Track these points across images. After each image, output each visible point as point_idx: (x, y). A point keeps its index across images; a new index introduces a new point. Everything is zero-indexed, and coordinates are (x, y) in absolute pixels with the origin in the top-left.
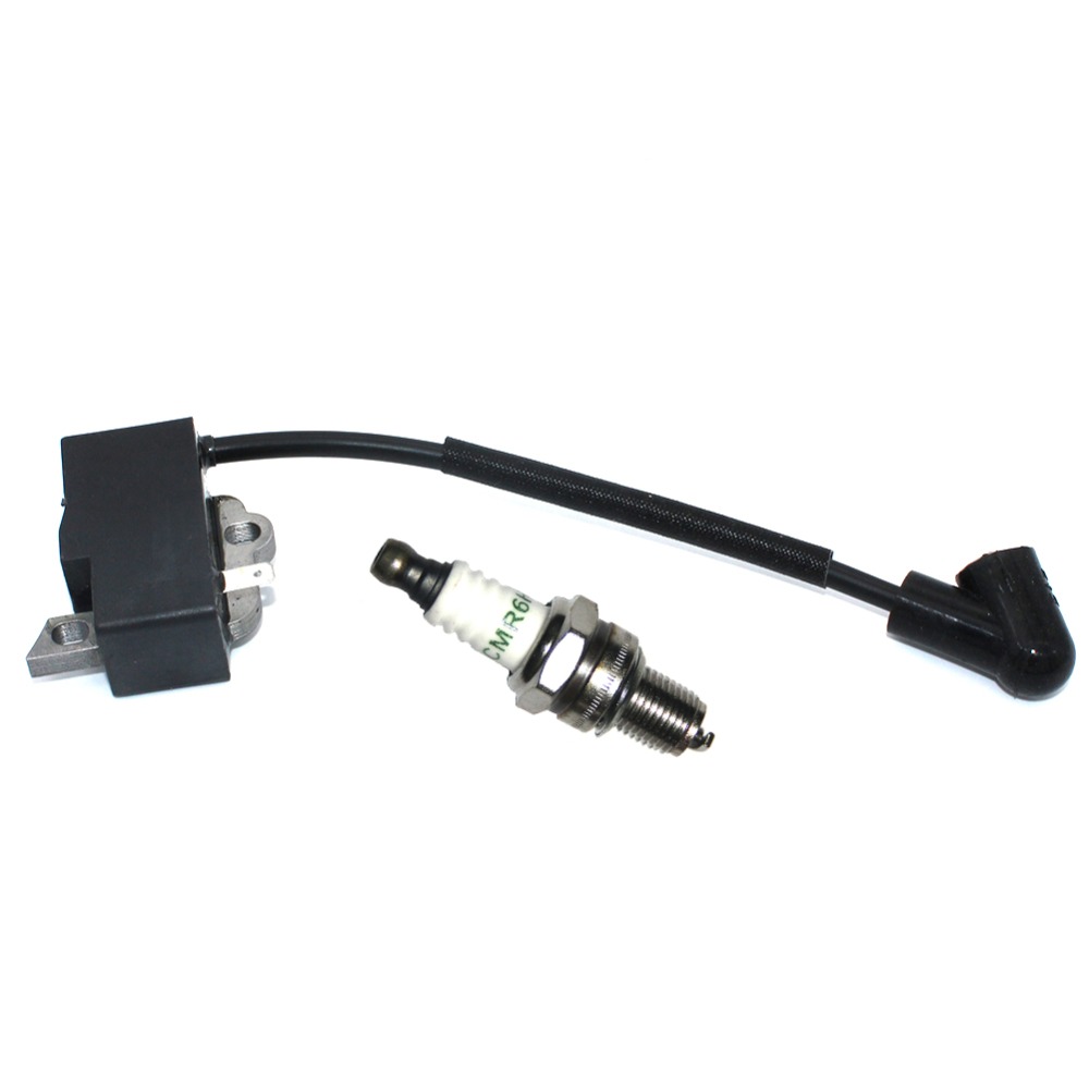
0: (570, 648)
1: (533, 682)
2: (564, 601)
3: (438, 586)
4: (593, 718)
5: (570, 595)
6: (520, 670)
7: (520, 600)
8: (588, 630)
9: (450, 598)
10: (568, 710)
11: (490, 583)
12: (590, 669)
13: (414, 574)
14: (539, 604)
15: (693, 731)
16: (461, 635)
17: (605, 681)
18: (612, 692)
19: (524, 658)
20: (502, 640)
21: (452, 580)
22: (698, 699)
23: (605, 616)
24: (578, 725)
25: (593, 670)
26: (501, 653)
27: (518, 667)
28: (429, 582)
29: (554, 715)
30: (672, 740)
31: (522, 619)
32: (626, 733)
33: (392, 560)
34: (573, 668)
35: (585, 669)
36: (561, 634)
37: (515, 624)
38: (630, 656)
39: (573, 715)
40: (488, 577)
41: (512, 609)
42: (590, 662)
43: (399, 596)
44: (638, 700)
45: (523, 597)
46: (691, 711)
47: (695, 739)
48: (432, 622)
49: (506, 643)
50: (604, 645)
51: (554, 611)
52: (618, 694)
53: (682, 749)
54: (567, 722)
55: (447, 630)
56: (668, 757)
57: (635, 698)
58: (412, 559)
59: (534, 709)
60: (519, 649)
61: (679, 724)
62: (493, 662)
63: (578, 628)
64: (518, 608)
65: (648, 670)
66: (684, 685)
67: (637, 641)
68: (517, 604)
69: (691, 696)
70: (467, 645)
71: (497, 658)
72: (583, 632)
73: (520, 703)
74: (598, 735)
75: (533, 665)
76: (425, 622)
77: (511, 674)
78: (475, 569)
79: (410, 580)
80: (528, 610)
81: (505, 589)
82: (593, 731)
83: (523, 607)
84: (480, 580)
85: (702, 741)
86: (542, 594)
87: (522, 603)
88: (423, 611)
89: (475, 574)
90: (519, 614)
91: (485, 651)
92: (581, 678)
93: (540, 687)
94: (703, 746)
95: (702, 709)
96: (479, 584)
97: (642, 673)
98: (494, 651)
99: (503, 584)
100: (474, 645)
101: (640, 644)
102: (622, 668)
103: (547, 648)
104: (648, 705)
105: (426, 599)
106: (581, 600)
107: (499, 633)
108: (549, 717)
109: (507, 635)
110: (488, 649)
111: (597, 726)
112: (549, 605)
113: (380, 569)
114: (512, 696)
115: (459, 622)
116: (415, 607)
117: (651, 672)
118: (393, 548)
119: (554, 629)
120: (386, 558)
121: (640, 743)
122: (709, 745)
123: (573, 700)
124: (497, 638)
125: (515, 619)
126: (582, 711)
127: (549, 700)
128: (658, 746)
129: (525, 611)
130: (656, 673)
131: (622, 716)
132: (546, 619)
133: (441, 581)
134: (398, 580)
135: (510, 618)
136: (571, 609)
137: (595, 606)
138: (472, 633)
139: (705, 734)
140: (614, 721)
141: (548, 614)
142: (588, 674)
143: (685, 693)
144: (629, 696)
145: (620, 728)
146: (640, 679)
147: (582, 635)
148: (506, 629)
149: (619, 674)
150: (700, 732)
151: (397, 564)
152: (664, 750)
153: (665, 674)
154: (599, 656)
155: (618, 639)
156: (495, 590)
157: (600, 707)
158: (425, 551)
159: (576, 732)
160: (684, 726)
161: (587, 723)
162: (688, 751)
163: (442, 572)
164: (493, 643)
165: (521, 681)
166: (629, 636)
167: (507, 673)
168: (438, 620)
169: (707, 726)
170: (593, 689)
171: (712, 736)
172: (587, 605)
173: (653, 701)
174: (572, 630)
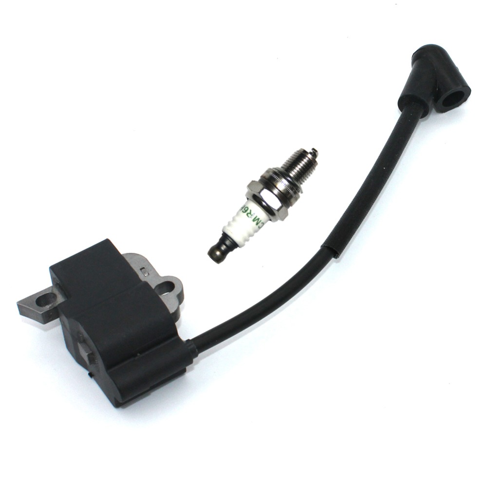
0: (267, 195)
1: (276, 213)
2: (248, 193)
3: (230, 239)
4: (295, 193)
5: (246, 190)
6: (270, 216)
7: (243, 210)
8: (261, 186)
9: (236, 237)
10: (290, 202)
11: (234, 219)
12: (276, 189)
13: (223, 248)
14: (246, 203)
15: (310, 156)
16: (251, 235)
17: (282, 185)
18: (287, 183)
19: (267, 215)
20: (257, 220)
21: (229, 233)
22: (298, 151)
23: (257, 178)
24: (296, 199)
26: (261, 222)
27: (269, 216)
28: (228, 243)
29: (290, 207)
30: (311, 165)
31: (251, 211)
32: (306, 179)
33: (216, 254)
34: (274, 196)
35: (276, 191)
36: (260, 197)
37: (252, 213)
38: (275, 173)
39: (292, 200)
40: (232, 219)
41: (246, 213)
42: (273, 188)
43: (230, 255)
44: (292, 174)
45: (242, 208)
46: (302, 154)
47: (313, 156)
48: (243, 246)
49: (258, 219)
50: (268, 182)
51: (251, 197)
52: (288, 181)
53: (316, 162)
54: (294, 203)
55: (248, 240)
56: (317, 168)
57: (291, 175)
58: (217, 247)
59: (286, 214)
60: (261, 214)
61: (305, 160)
62: (264, 226)
63: (260, 190)
64: (246, 211)
65: (282, 167)
66: (293, 153)
67: (270, 169)
68: (244, 211)
69: (296, 153)
70: (256, 234)
71: (263, 224)
72: (261, 188)
73: (283, 219)
74: (302, 193)
75: (269, 210)
76: (243, 248)
77: (271, 220)
78: (227, 224)
79: (225, 249)
80: (247, 207)
81: (238, 214)
82: (300, 194)
83: (246, 209)
84: (232, 223)
85: (314, 153)
86: (242, 200)
87: (245, 209)
88: (238, 248)
89: (229, 224)
90: (249, 211)
91: (259, 228)
92: (279, 194)
93: (278, 210)
94: (316, 153)
95: (302, 150)
96: (233, 224)
97: (282, 170)
98: (260, 224)
99: (235, 214)
100: (256, 231)
101: (272, 168)
102: (279, 177)
103: (264, 204)
104: (295, 171)
105: (234, 245)
106: (249, 186)
107: (254, 220)
108: (291, 210)
109: (255, 218)
110: (259, 227)
111: (298, 192)
112: (248, 199)
113: (218, 260)
114: (279, 221)
115: (246, 235)
116: (236, 250)
117: (283, 166)
118: (211, 253)
119: (258, 199)
120: (215, 257)
121: (311, 175)
122: (316, 151)
123: (287, 199)
124: (256, 222)
125: (250, 213)
126: (291, 197)
127: (284, 208)
128: (312, 170)
129: (248, 209)
130: (284, 165)
131: (297, 181)
132: (253, 201)
133: (228, 238)
134: (224, 254)
135: (249, 215)
136: (252, 191)
137: (253, 181)
138: (251, 231)
139: (312, 151)
140: (298, 185)
141: (251, 200)
142: (278, 191)
143: (294, 155)
144: (290, 177)
145: (301, 184)
146: (285, 172)
147: (263, 189)
148: (253, 217)
149: (281, 179)
150: (311, 153)
151: (218, 253)
152: (314, 169)
153: (285, 161)
154: (272, 185)
155: (267, 176)
156: (237, 218)
157: (292, 189)
158: (215, 241)
159: (299, 200)
160: (307, 159)
161: (297, 196)
162: (317, 160)
163: (225, 236)
164: (257, 224)
165: (274, 217)
166: (267, 172)
167: (270, 221)
168: (243, 243)
169: (309, 150)
170: (284, 190)
171: (313, 149)
172: (252, 184)
173: (294, 168)
174: (260, 193)
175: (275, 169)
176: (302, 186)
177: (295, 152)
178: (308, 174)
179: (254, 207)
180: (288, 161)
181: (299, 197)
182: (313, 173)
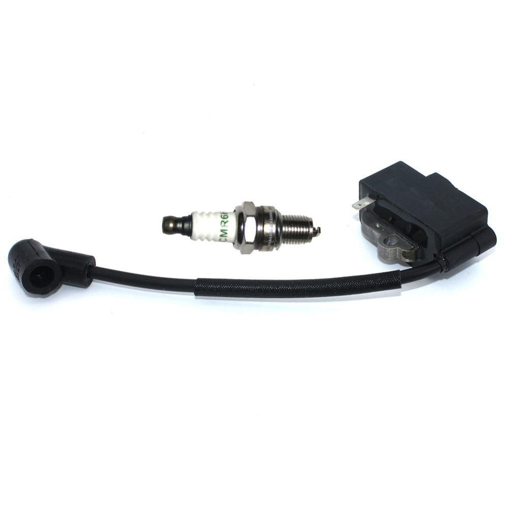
0: (251, 223)
1: (243, 242)
2: (239, 207)
3: (190, 225)
4: (272, 244)
5: (240, 203)
6: (237, 241)
7: (223, 215)
8: (254, 213)
9: (197, 229)
10: (262, 246)
11: (209, 214)
12: (262, 226)
13: (179, 225)
14: (231, 213)
15: (311, 230)
16: (208, 239)
17: (270, 228)
18: (274, 231)
19: (236, 237)
20: (224, 233)
21: (194, 220)
22: (307, 217)
23: (257, 204)
24: (268, 250)
25: (263, 227)
26: (226, 238)
27: (235, 240)
28: (186, 225)
29: (258, 250)
30: (305, 237)
31: (227, 221)
32: (290, 244)
33: (169, 225)
34: (256, 230)
35: (260, 228)
36: (245, 220)
37: (226, 224)
38: (274, 214)
39: (264, 247)
40: (207, 212)
41: (222, 220)
42: (261, 224)
43: (178, 236)
44: (285, 229)
45: (224, 213)
46: (307, 223)
47: (314, 232)
48: (195, 240)
49: (226, 233)
50: (262, 215)
51: (238, 212)
52: (277, 230)
53: (311, 239)
54: (264, 251)
55: (202, 240)
56: (307, 244)
57: (284, 229)
58: (176, 220)
59: (249, 252)
60: (232, 233)
61: (305, 230)
62: (225, 243)
63: (250, 214)
64: (224, 218)
65: (283, 216)
66: (299, 215)
67: (273, 208)
68: (223, 217)
69: (304, 218)
70: (212, 242)
71: (226, 240)
72: (252, 214)
73: (243, 253)
74: (277, 249)
75: (240, 236)
76: (193, 241)
77: (234, 244)
78: (201, 212)
79: (179, 228)
81: (216, 214)
82: (275, 249)
83: (226, 217)
84: (205, 215)
85: (317, 232)
86: (230, 208)
87: (224, 216)
88: (189, 237)
89: (202, 214)
90: (225, 220)
91: (220, 240)
92: (260, 232)
93: (247, 243)
94: (318, 234)
95: (310, 220)
96: (205, 217)
97: (282, 218)
98: (223, 238)
99: (214, 212)
100: (215, 240)
101: (276, 208)
102: (273, 221)
103: (242, 227)
104: (290, 229)
105: (188, 232)
106: (246, 203)
107: (222, 231)
108: (256, 252)
109: (225, 230)
110: (220, 239)
111: (275, 246)
112: (235, 211)
113: (166, 230)
114: (239, 251)
115: (205, 234)
116: (186, 237)
117: (285, 216)
118: (167, 220)
119: (241, 219)
120: (166, 225)
121: (294, 244)
122: (320, 232)
123: (262, 241)
124: (222, 233)
125: (225, 223)
126: (267, 244)
127: (252, 246)
128: (301, 242)
129: (227, 218)
130: (287, 216)
131: (283, 238)
132: (236, 217)
133: (191, 223)
134: (175, 231)
135: (223, 223)
136: (244, 208)
137: (252, 203)
138: (212, 236)
139: (316, 229)
140: (281, 241)
141: (236, 215)
142: (262, 229)
143: (301, 218)
144: (281, 229)
145: (284, 243)
146: (282, 221)
147: (252, 216)
148: (224, 228)
149: (273, 223)
150: (314, 229)
151: (171, 225)
152: (304, 242)
153: (290, 215)
154: (263, 220)
155: (267, 211)
156: (212, 216)
157: (273, 239)
158: (179, 215)
159: (269, 252)
160: (307, 230)
161: (271, 248)
162: (313, 238)
163: (189, 219)
164: (221, 236)
165: (239, 244)
166: (270, 208)
167: (232, 244)
168: (197, 238)
169: (316, 225)
170: (267, 234)
171: (319, 228)
172: (249, 204)
173: (291, 227)
174: (248, 216)
175: (277, 211)
176: (282, 244)
177: (304, 216)
178: (296, 242)
179: (232, 222)
180: (293, 217)
181: (272, 250)
182: (300, 245)
